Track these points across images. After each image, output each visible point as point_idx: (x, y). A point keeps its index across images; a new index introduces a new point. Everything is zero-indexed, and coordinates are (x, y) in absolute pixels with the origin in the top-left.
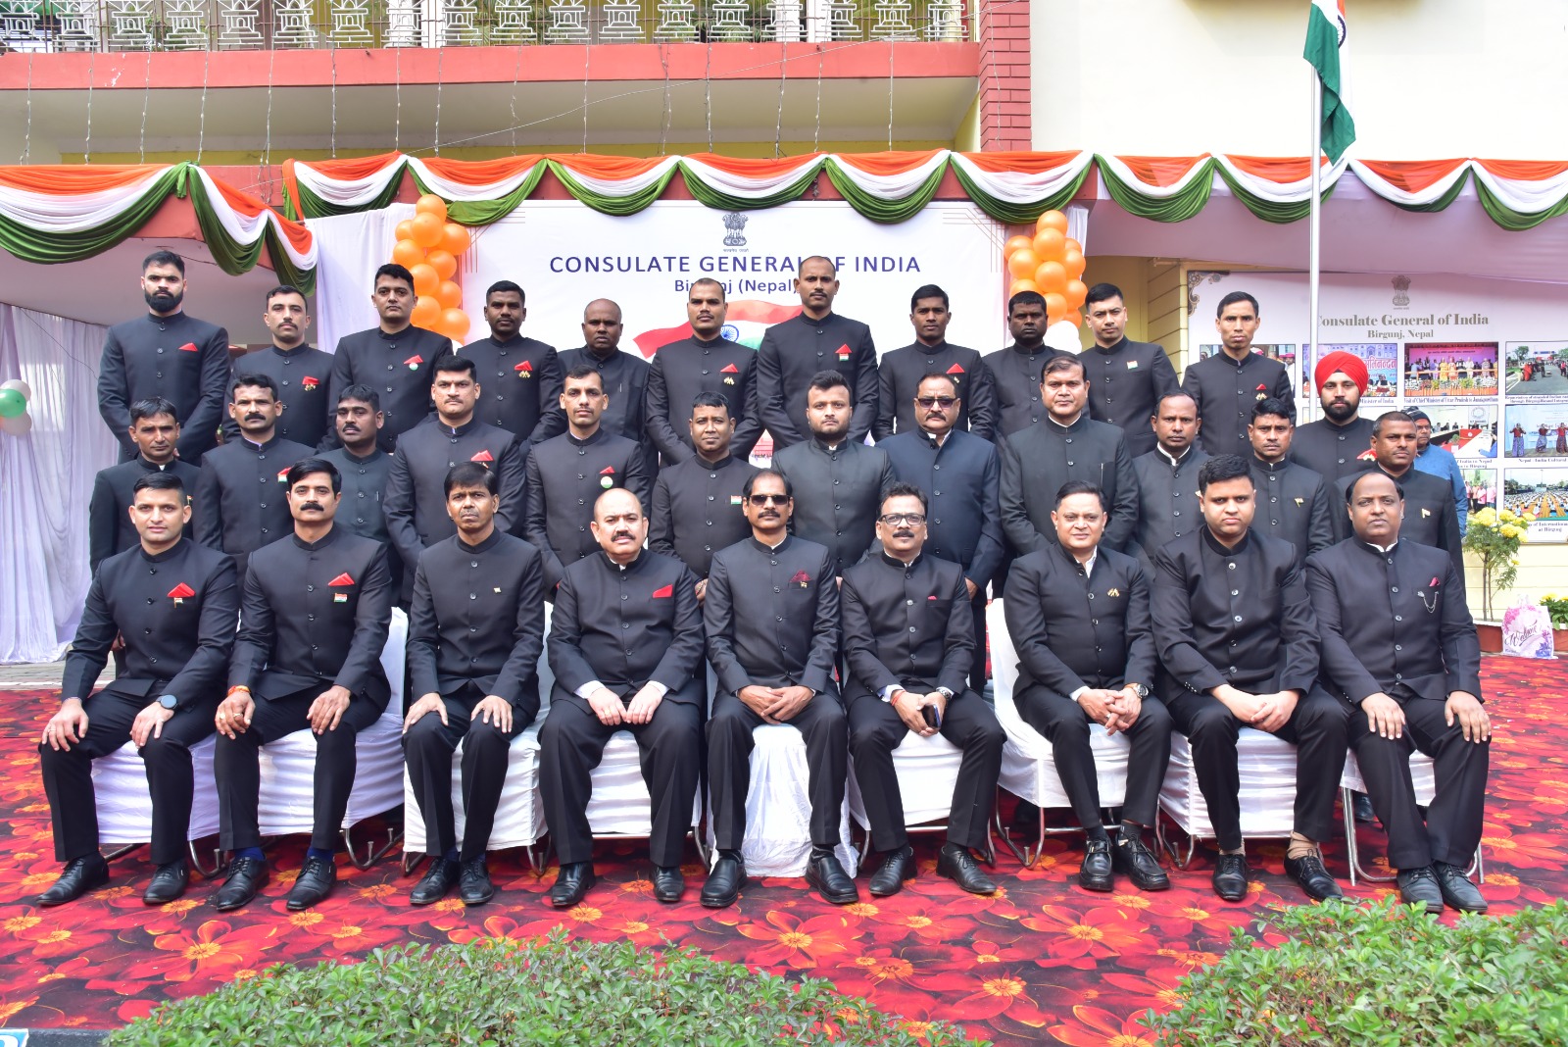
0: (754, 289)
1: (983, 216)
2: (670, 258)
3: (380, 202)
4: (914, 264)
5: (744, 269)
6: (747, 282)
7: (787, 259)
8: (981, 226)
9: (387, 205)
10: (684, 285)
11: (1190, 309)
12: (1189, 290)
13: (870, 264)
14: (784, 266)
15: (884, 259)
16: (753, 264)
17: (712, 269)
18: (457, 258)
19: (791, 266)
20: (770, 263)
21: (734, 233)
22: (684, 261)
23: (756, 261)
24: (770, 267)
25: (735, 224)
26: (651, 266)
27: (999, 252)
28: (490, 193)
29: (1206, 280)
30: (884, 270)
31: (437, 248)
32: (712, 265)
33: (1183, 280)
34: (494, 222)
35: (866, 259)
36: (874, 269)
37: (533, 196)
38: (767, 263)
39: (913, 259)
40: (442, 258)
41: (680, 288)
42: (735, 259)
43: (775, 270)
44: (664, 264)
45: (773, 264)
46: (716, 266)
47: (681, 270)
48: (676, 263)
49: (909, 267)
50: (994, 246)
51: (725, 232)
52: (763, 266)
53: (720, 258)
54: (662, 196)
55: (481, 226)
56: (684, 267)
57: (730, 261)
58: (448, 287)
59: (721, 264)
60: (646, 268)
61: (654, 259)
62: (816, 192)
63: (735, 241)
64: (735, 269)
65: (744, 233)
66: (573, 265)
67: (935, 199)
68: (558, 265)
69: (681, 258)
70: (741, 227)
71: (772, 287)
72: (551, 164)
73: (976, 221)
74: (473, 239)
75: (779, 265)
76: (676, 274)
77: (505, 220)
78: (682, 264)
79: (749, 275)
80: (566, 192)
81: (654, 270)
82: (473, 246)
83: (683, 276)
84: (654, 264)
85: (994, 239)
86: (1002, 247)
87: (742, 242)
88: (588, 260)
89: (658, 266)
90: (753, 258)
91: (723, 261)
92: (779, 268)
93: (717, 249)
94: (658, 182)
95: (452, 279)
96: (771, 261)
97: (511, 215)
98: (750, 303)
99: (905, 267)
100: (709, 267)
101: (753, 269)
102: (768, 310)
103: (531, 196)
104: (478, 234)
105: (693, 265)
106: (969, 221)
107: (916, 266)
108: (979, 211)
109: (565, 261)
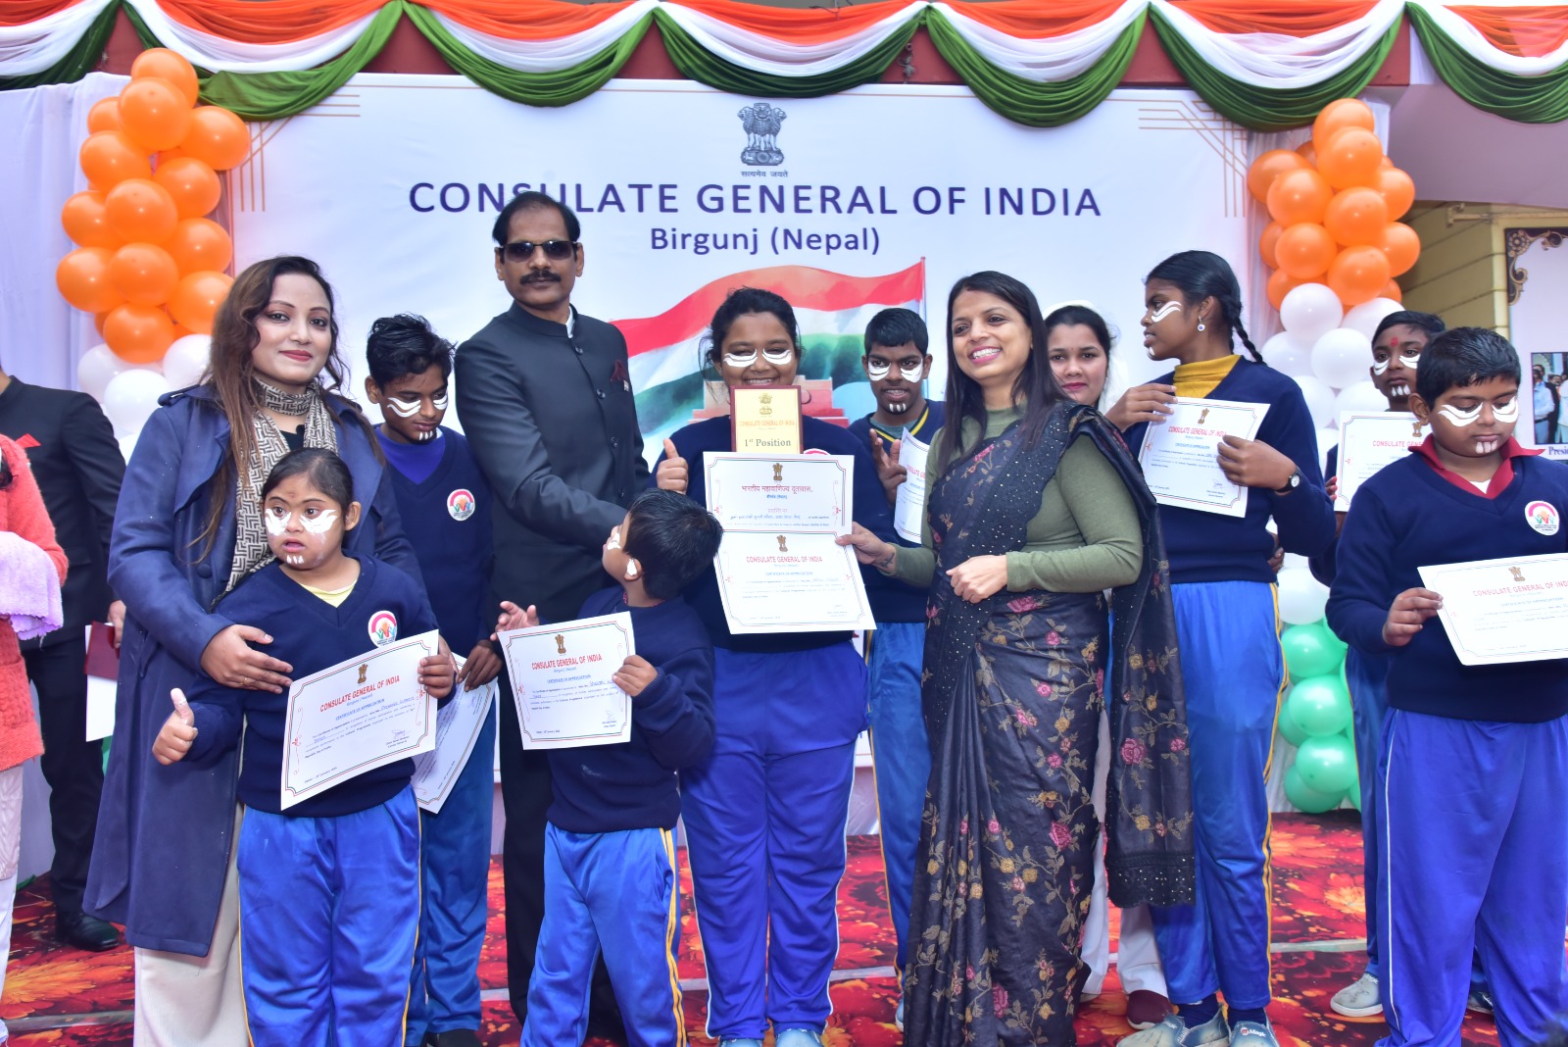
0: (799, 245)
1: (1211, 115)
2: (640, 188)
3: (66, 70)
4: (1088, 202)
5: (780, 208)
6: (787, 233)
7: (860, 190)
8: (1206, 133)
9: (81, 77)
10: (669, 238)
11: (1512, 293)
12: (1509, 261)
13: (1009, 201)
14: (854, 204)
15: (1035, 191)
16: (797, 199)
17: (721, 208)
18: (221, 173)
19: (867, 204)
20: (829, 197)
21: (762, 142)
22: (668, 192)
23: (802, 193)
24: (829, 205)
25: (762, 125)
26: (604, 202)
27: (1239, 180)
28: (293, 57)
29: (1537, 243)
30: (1036, 212)
31: (182, 152)
32: (720, 200)
33: (1498, 243)
34: (298, 113)
35: (1004, 192)
36: (1019, 210)
37: (374, 65)
38: (824, 199)
39: (1087, 193)
40: (193, 172)
41: (660, 243)
42: (764, 190)
43: (839, 210)
44: (629, 198)
45: (833, 200)
46: (728, 203)
47: (663, 209)
48: (651, 197)
49: (1081, 206)
50: (1230, 170)
51: (742, 140)
52: (815, 203)
53: (736, 188)
54: (623, 72)
55: (271, 120)
56: (668, 204)
57: (754, 194)
58: (202, 232)
59: (736, 198)
60: (596, 207)
61: (611, 188)
62: (910, 69)
63: (762, 156)
64: (763, 209)
65: (781, 141)
66: (455, 198)
67: (1124, 85)
68: (424, 197)
69: (662, 188)
70: (775, 133)
71: (833, 242)
72: (410, 10)
73: (1197, 124)
74: (256, 145)
75: (844, 202)
76: (653, 217)
77: (319, 110)
78: (663, 198)
79: (790, 219)
80: (440, 60)
81: (611, 210)
82: (257, 159)
83: (666, 222)
84: (611, 197)
85: (1229, 157)
86: (1242, 170)
87: (776, 158)
88: (483, 188)
89: (618, 202)
90: (797, 189)
91: (741, 193)
92: (844, 205)
93: (730, 171)
94: (616, 44)
95: (211, 216)
96: (830, 194)
97: (332, 100)
98: (793, 271)
99: (1073, 205)
100: (715, 205)
101: (798, 210)
102: (827, 285)
103: (372, 67)
104: (267, 135)
105: (685, 199)
106: (1185, 124)
107: (1094, 206)
108: (1203, 106)
109: (438, 190)
